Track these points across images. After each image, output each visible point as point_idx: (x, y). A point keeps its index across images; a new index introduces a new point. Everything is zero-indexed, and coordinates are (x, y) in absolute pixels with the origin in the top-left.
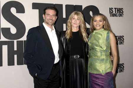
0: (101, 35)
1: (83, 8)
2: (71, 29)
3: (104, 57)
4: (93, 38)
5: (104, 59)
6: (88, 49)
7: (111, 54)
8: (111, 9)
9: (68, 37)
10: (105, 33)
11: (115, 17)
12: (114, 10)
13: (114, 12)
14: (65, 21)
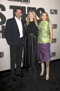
0: (45, 24)
1: (36, 9)
2: (29, 20)
3: (46, 35)
4: (40, 25)
5: (46, 36)
6: (38, 31)
7: (50, 33)
8: (51, 10)
9: (28, 24)
10: (47, 23)
11: (53, 15)
12: (53, 11)
13: (53, 12)
14: (27, 16)
